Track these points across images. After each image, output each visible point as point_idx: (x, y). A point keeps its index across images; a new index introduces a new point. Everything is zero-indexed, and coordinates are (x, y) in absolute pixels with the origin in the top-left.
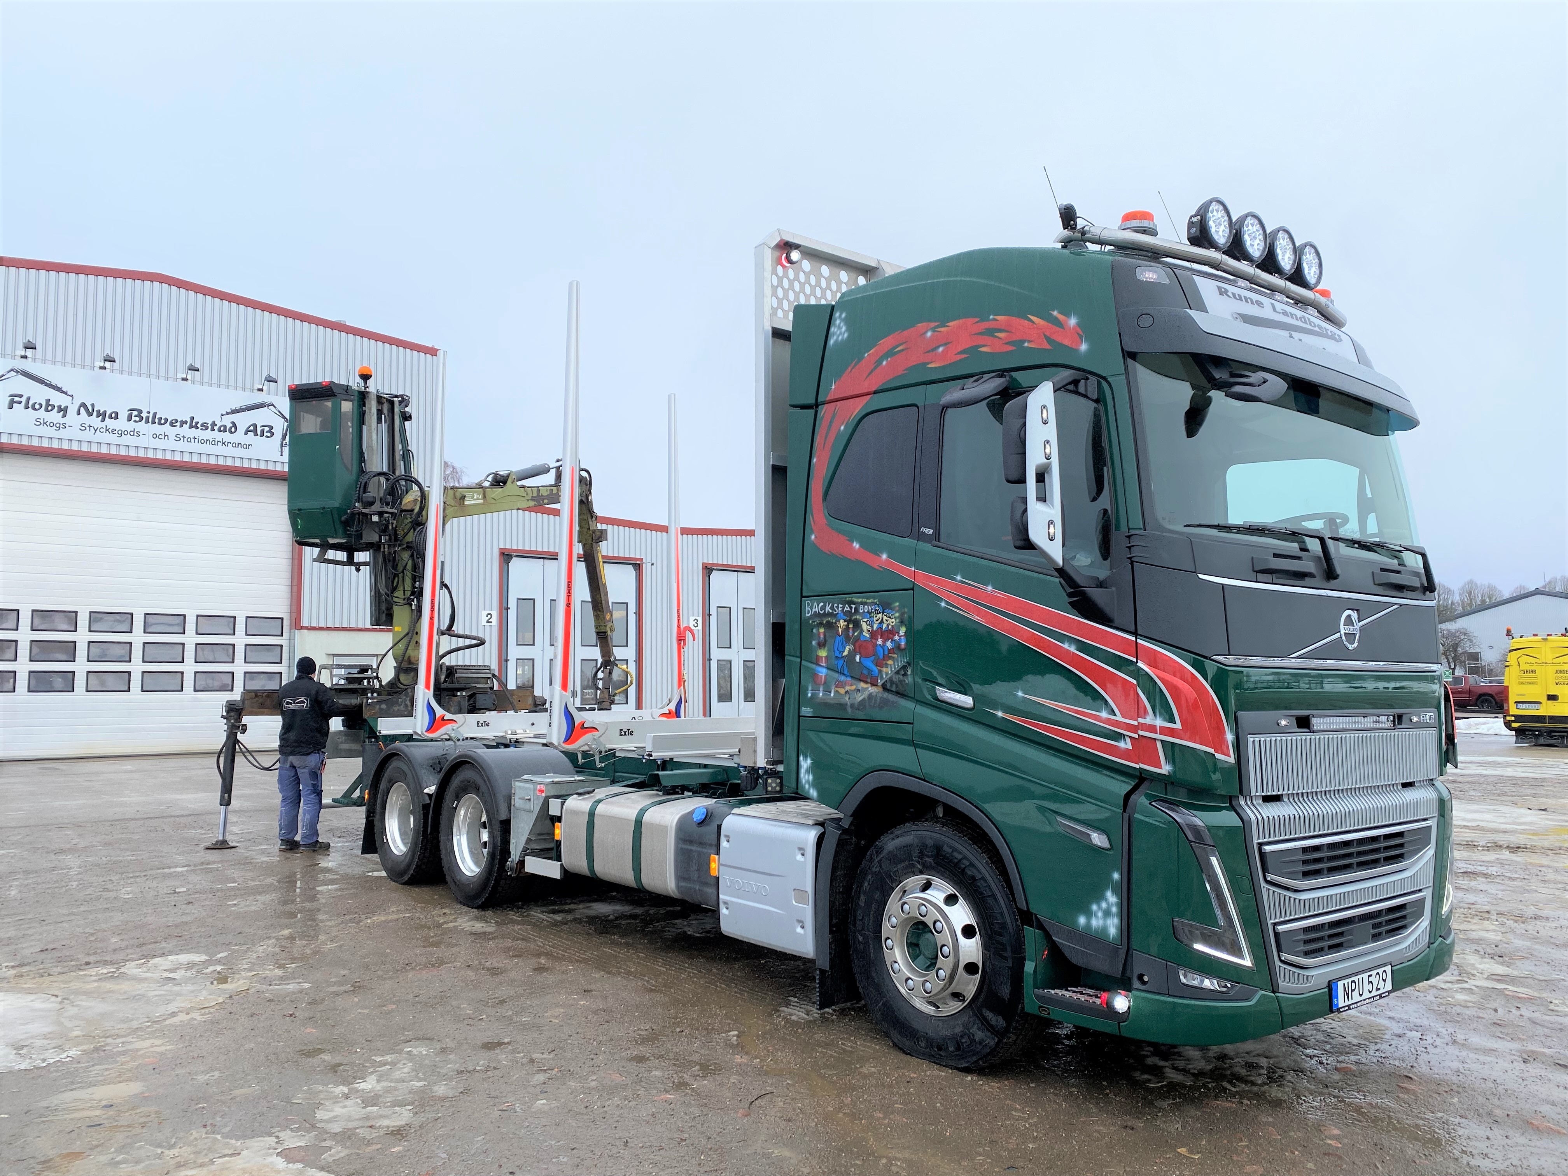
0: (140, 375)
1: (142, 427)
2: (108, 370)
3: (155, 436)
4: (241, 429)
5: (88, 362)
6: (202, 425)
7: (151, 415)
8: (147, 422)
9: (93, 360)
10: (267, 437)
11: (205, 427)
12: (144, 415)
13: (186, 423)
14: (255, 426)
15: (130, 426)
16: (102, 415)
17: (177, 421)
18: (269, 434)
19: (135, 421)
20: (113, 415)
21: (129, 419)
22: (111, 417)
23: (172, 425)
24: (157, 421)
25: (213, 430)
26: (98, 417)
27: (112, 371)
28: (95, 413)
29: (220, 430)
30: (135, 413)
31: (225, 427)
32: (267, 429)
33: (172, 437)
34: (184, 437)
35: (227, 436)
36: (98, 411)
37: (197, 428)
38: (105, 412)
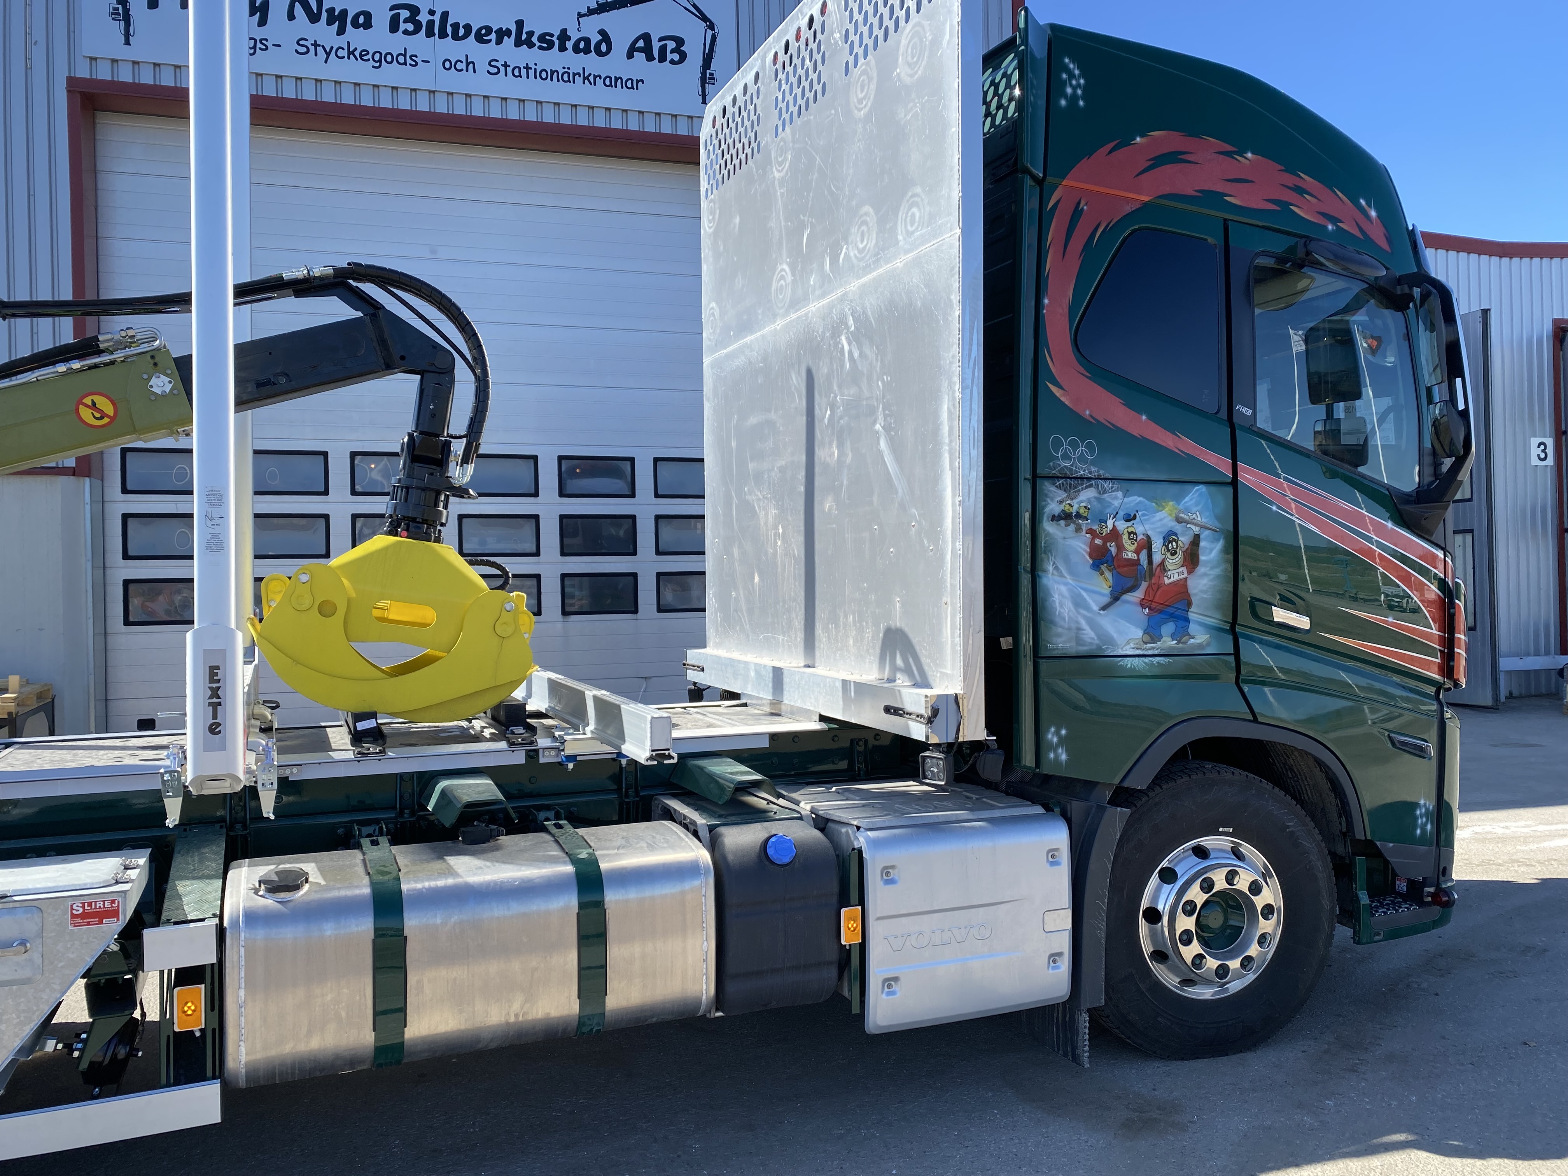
1: (419, 44)
3: (449, 65)
4: (621, 46)
6: (542, 38)
7: (437, 18)
8: (430, 33)
10: (673, 62)
11: (546, 42)
12: (423, 18)
13: (508, 33)
14: (646, 37)
15: (397, 43)
16: (338, 19)
17: (489, 30)
18: (676, 57)
19: (406, 32)
20: (361, 20)
21: (394, 26)
22: (355, 24)
23: (480, 39)
24: (449, 30)
25: (563, 48)
26: (330, 23)
28: (324, 15)
29: (576, 49)
30: (405, 14)
31: (587, 41)
32: (671, 45)
33: (482, 66)
34: (506, 66)
35: (591, 63)
36: (331, 11)
37: (531, 45)
38: (344, 12)
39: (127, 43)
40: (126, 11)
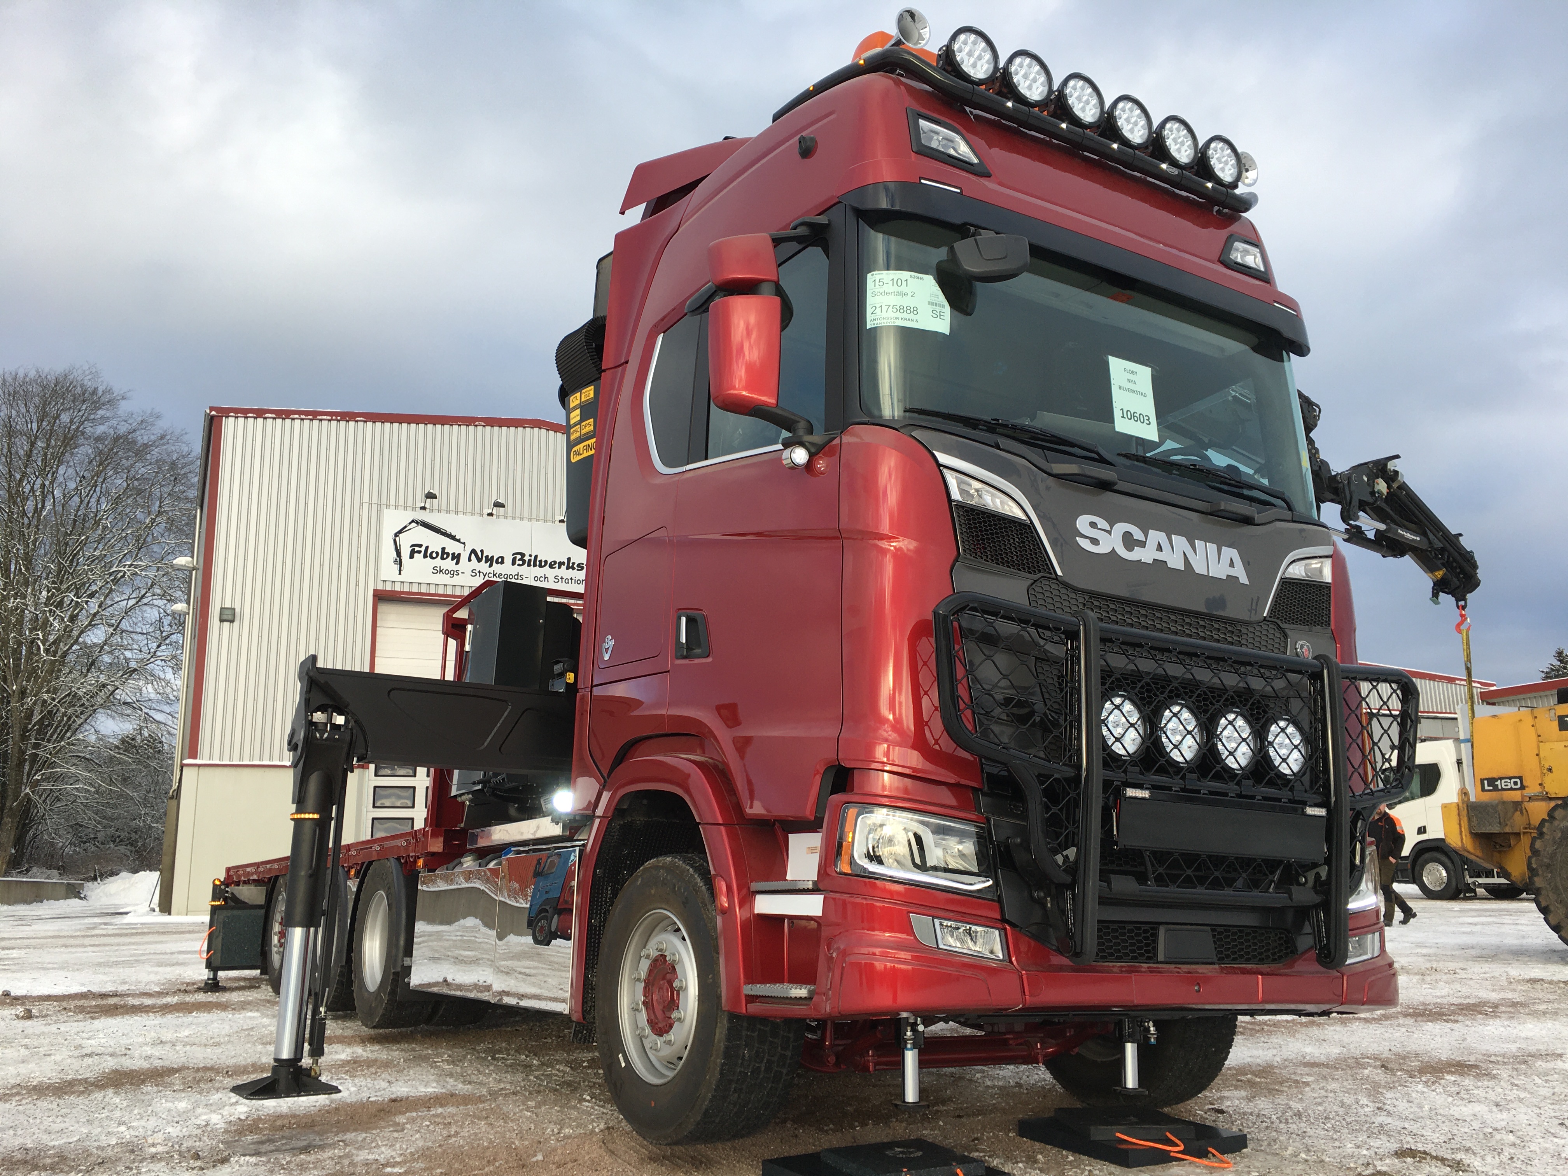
0: (522, 519)
1: (524, 570)
2: (495, 517)
3: (537, 579)
5: (477, 510)
6: (578, 565)
7: (533, 558)
8: (529, 565)
9: (482, 509)
11: (581, 567)
12: (527, 558)
13: (563, 563)
15: (515, 570)
16: (490, 560)
17: (555, 562)
19: (519, 565)
20: (500, 560)
21: (514, 563)
22: (497, 562)
23: (551, 567)
24: (538, 563)
26: (486, 562)
27: (498, 517)
28: (484, 559)
30: (519, 557)
33: (551, 579)
34: (562, 578)
36: (487, 557)
37: (573, 569)
38: (493, 557)
39: (400, 574)
40: (400, 560)
